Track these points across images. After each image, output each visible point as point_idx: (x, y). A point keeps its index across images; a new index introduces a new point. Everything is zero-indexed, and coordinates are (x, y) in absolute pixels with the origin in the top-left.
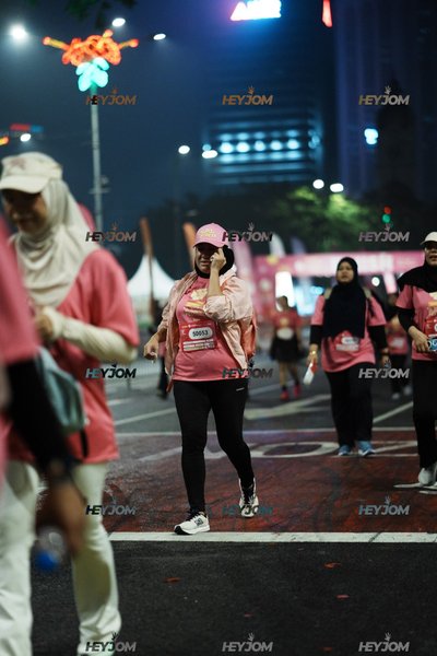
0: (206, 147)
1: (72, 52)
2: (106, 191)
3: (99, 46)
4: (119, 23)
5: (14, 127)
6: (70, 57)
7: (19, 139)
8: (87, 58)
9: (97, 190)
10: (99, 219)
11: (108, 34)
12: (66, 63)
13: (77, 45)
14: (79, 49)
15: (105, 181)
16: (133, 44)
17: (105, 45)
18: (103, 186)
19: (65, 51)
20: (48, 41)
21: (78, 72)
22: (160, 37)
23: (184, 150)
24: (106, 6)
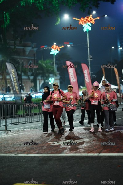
0: (119, 47)
1: (81, 21)
2: (92, 59)
3: (89, 19)
4: (94, 12)
5: (65, 43)
6: (81, 22)
7: (67, 46)
8: (85, 22)
9: (89, 59)
10: (90, 67)
11: (91, 16)
12: (80, 24)
13: (83, 19)
14: (83, 20)
15: (91, 57)
16: (98, 18)
17: (91, 19)
18: (91, 58)
19: (80, 21)
20: (74, 18)
21: (83, 27)
22: (106, 16)
23: (113, 47)
24: (90, 8)
